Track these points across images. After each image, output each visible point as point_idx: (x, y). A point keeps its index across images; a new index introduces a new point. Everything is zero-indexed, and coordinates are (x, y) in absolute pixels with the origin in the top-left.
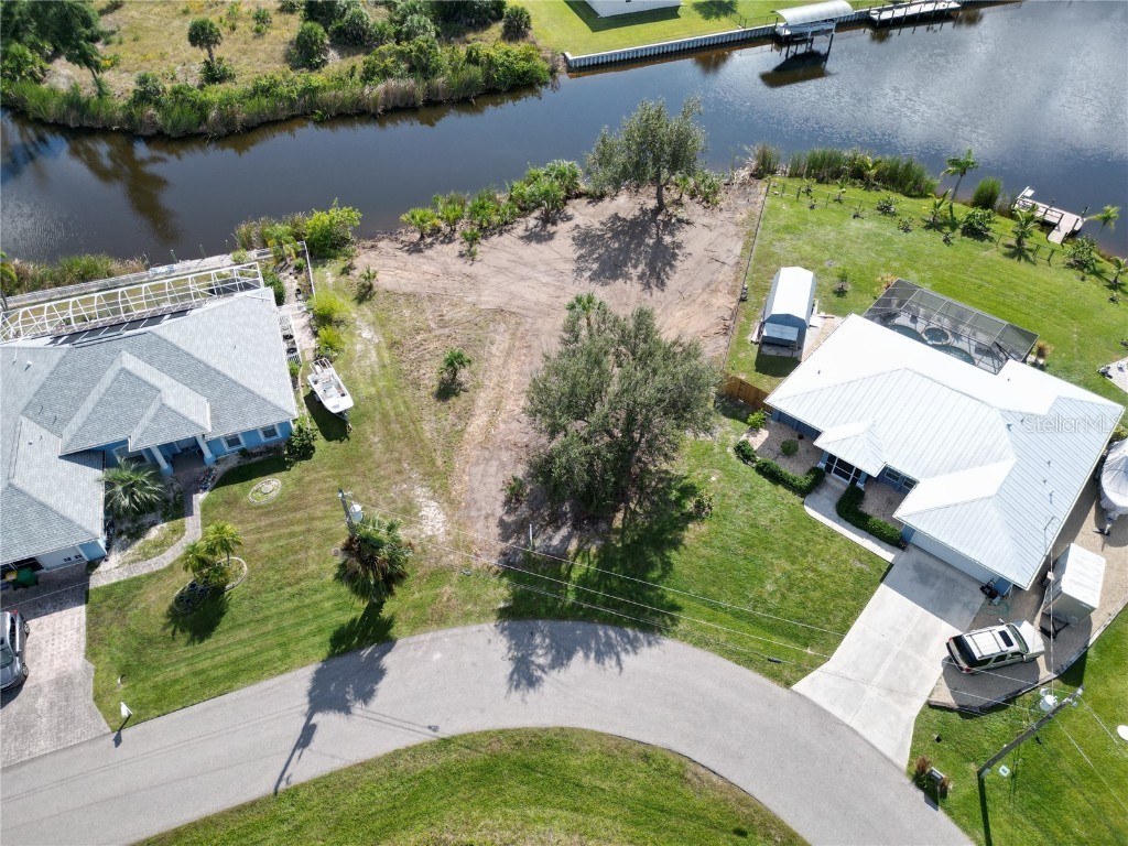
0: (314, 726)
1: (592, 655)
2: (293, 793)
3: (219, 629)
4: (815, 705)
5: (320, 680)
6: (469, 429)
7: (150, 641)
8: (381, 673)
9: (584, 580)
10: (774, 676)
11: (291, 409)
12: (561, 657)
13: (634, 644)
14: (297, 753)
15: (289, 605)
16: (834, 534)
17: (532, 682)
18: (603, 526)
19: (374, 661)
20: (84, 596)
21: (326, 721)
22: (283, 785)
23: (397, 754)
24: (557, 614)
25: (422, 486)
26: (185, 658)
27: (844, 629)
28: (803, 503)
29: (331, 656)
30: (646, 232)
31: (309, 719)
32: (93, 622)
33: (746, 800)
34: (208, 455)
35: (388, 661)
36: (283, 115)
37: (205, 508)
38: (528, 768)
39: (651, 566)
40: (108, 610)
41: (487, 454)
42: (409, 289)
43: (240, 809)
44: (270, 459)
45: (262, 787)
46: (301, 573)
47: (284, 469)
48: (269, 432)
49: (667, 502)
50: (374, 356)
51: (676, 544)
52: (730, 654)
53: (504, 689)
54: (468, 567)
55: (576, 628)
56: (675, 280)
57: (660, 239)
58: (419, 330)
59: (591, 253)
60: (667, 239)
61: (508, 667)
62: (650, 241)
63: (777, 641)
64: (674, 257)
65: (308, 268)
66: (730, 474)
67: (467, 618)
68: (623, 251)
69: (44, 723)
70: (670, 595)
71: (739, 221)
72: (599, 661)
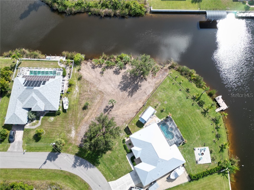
0: (46, 162)
1: (84, 166)
2: (42, 169)
3: (39, 141)
4: (110, 186)
5: (49, 155)
6: (85, 118)
7: (30, 140)
8: (57, 157)
9: (89, 154)
10: (107, 179)
11: (57, 108)
12: (80, 165)
13: (91, 166)
14: (43, 164)
15: (49, 141)
16: (128, 162)
17: (75, 167)
19: (57, 155)
20: (23, 129)
21: (48, 162)
22: (40, 168)
23: (55, 170)
25: (74, 127)
26: (34, 144)
28: (127, 155)
29: (52, 152)
31: (46, 160)
32: (24, 134)
35: (59, 156)
36: (82, 11)
37: (42, 119)
38: (70, 178)
39: (100, 155)
40: (27, 132)
41: (86, 124)
43: (36, 169)
44: (53, 113)
45: (38, 168)
46: (52, 136)
47: (55, 116)
50: (76, 95)
51: (105, 153)
52: (103, 173)
53: (71, 166)
54: (75, 144)
55: (84, 161)
56: (135, 95)
57: (138, 83)
58: (86, 91)
59: (124, 81)
60: (139, 83)
61: (73, 163)
62: (136, 83)
63: (111, 174)
64: (138, 88)
65: (73, 67)
66: (119, 144)
67: (71, 153)
68: (130, 83)
69: (16, 147)
70: (100, 161)
71: (156, 83)
72: (85, 167)
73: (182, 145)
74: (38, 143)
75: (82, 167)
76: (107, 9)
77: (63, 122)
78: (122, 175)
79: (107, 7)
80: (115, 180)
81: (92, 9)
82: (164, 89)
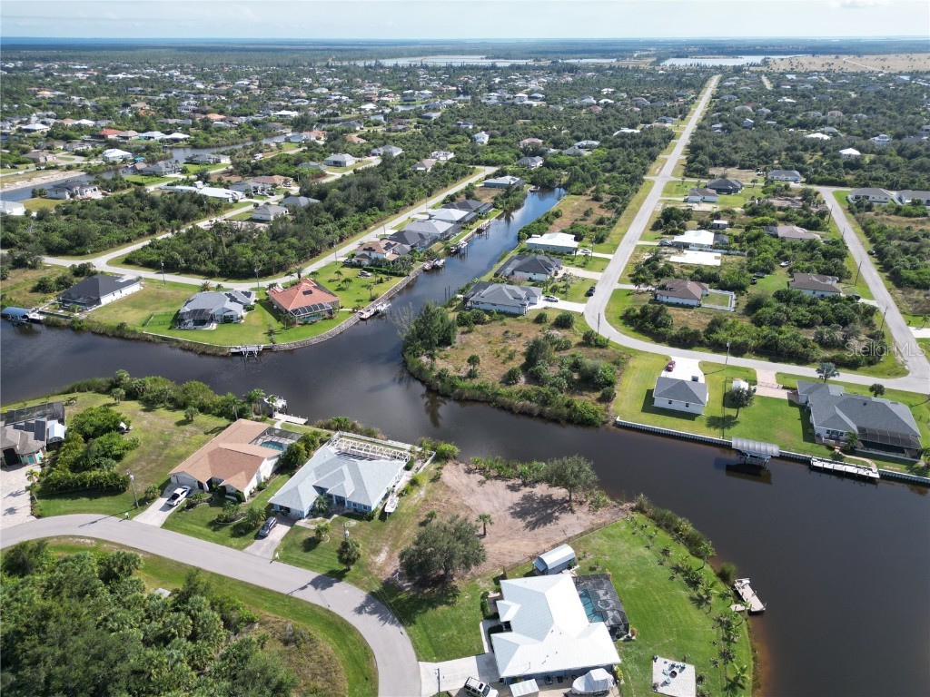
0: (307, 587)
1: (380, 618)
2: (291, 597)
3: (310, 552)
4: (419, 670)
5: (318, 578)
7: (295, 544)
8: (331, 586)
9: (400, 600)
10: (418, 656)
11: (375, 504)
12: (371, 613)
13: (393, 622)
14: (299, 590)
16: (480, 634)
17: (360, 613)
18: (421, 590)
19: (334, 582)
20: (292, 526)
21: (311, 588)
22: (290, 594)
23: (317, 605)
24: (383, 602)
26: (298, 553)
27: (451, 659)
28: (482, 620)
29: (326, 575)
30: (552, 507)
32: (289, 532)
33: (376, 673)
34: (346, 505)
35: (336, 585)
36: (482, 400)
37: (336, 519)
38: (339, 630)
39: (421, 608)
40: (296, 531)
42: (449, 485)
43: (279, 593)
45: (286, 591)
47: (360, 520)
48: (365, 507)
49: (446, 595)
50: (416, 501)
51: (434, 607)
52: (414, 642)
53: (352, 609)
54: (376, 576)
55: (384, 609)
56: (540, 530)
57: (554, 512)
58: (437, 500)
59: (523, 504)
60: (557, 514)
61: (358, 605)
62: (549, 511)
63: (430, 649)
64: (550, 522)
65: (429, 462)
66: (472, 599)
67: (363, 588)
68: (535, 509)
69: (262, 549)
70: (417, 619)
71: (595, 522)
72: (380, 620)
73: (625, 641)
74: (306, 554)
75: (375, 617)
76: (528, 402)
77: (370, 534)
78: (458, 657)
79: (529, 399)
80: (436, 662)
81: (499, 398)
82: (610, 536)
